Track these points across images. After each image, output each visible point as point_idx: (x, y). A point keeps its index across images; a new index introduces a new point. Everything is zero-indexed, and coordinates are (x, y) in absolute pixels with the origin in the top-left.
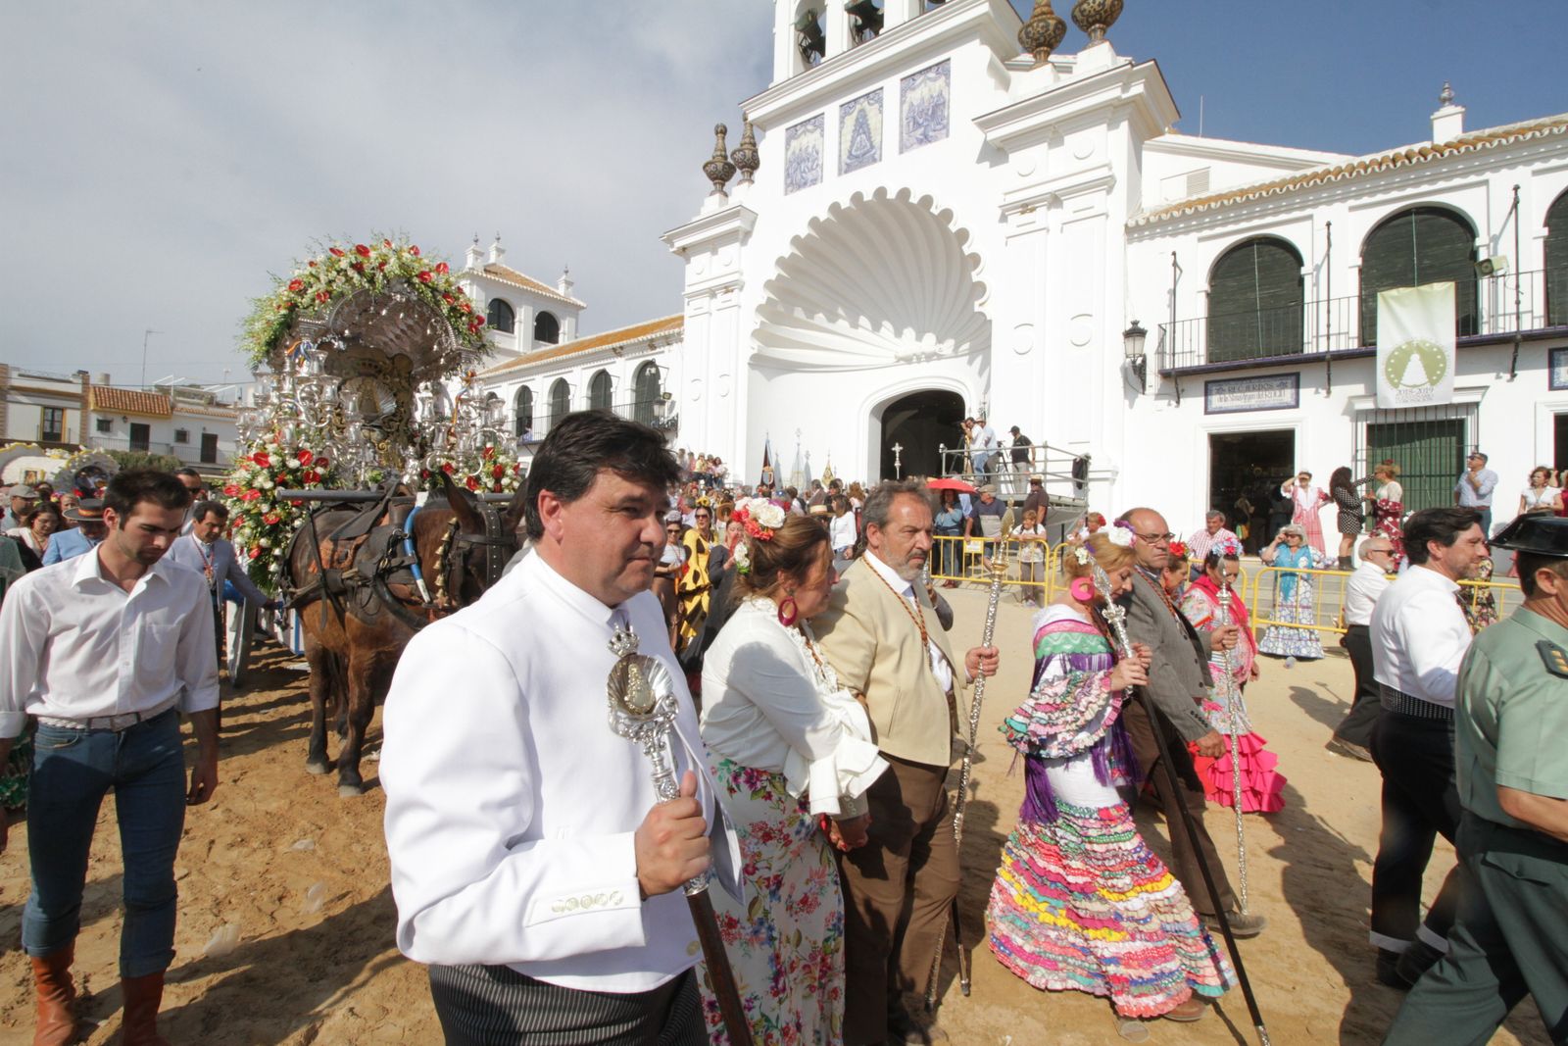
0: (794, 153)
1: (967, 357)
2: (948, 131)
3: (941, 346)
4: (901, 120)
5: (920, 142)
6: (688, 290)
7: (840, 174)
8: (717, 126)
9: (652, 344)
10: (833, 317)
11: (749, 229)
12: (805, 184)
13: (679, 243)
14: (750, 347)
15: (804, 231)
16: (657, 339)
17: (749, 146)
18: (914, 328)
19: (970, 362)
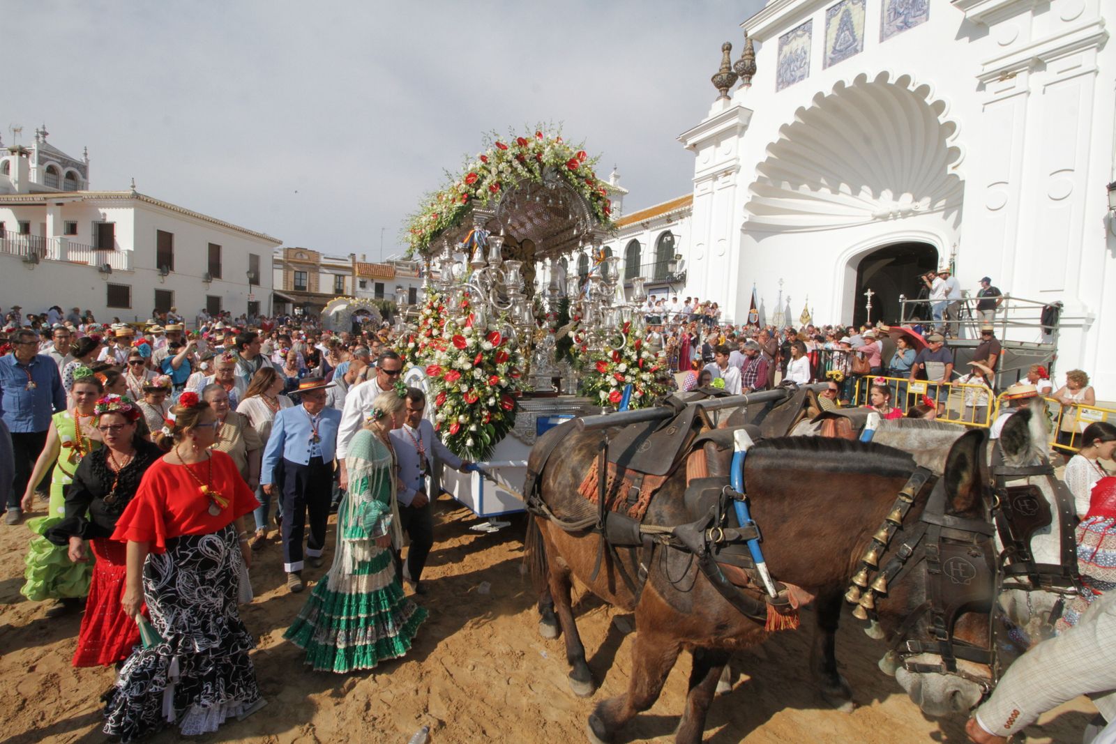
0: (785, 56)
1: (942, 213)
2: (928, 15)
3: (917, 204)
4: (883, 12)
5: (900, 29)
6: (697, 176)
7: (824, 68)
8: (724, 45)
9: (669, 220)
10: (815, 187)
11: (746, 124)
12: (794, 81)
13: (691, 141)
14: (742, 216)
15: (790, 119)
16: (673, 215)
17: (750, 57)
18: (891, 190)
19: (945, 217)
